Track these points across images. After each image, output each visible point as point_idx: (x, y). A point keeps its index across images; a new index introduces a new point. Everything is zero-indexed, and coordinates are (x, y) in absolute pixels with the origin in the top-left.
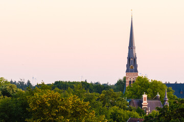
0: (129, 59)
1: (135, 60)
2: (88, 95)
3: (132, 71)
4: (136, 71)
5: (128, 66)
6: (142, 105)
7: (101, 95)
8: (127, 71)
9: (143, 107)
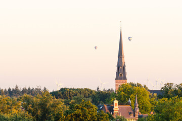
0: (118, 67)
1: (124, 68)
2: (55, 101)
3: (121, 79)
4: (125, 78)
5: (118, 73)
6: (113, 111)
7: (72, 101)
8: (117, 79)
9: (114, 112)
